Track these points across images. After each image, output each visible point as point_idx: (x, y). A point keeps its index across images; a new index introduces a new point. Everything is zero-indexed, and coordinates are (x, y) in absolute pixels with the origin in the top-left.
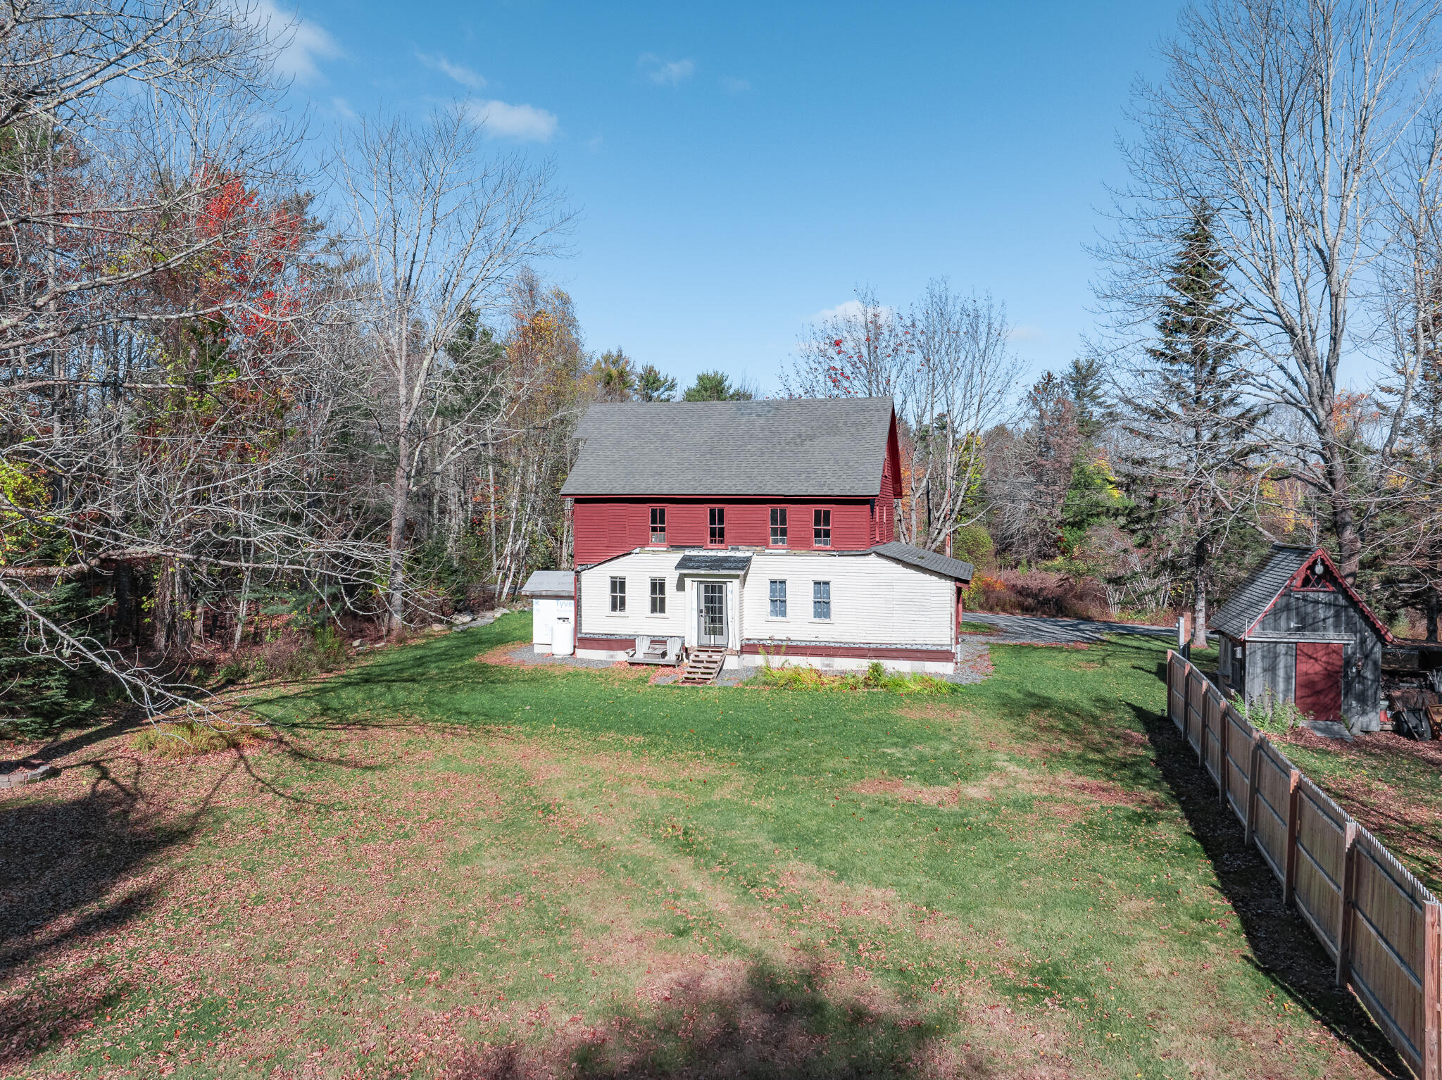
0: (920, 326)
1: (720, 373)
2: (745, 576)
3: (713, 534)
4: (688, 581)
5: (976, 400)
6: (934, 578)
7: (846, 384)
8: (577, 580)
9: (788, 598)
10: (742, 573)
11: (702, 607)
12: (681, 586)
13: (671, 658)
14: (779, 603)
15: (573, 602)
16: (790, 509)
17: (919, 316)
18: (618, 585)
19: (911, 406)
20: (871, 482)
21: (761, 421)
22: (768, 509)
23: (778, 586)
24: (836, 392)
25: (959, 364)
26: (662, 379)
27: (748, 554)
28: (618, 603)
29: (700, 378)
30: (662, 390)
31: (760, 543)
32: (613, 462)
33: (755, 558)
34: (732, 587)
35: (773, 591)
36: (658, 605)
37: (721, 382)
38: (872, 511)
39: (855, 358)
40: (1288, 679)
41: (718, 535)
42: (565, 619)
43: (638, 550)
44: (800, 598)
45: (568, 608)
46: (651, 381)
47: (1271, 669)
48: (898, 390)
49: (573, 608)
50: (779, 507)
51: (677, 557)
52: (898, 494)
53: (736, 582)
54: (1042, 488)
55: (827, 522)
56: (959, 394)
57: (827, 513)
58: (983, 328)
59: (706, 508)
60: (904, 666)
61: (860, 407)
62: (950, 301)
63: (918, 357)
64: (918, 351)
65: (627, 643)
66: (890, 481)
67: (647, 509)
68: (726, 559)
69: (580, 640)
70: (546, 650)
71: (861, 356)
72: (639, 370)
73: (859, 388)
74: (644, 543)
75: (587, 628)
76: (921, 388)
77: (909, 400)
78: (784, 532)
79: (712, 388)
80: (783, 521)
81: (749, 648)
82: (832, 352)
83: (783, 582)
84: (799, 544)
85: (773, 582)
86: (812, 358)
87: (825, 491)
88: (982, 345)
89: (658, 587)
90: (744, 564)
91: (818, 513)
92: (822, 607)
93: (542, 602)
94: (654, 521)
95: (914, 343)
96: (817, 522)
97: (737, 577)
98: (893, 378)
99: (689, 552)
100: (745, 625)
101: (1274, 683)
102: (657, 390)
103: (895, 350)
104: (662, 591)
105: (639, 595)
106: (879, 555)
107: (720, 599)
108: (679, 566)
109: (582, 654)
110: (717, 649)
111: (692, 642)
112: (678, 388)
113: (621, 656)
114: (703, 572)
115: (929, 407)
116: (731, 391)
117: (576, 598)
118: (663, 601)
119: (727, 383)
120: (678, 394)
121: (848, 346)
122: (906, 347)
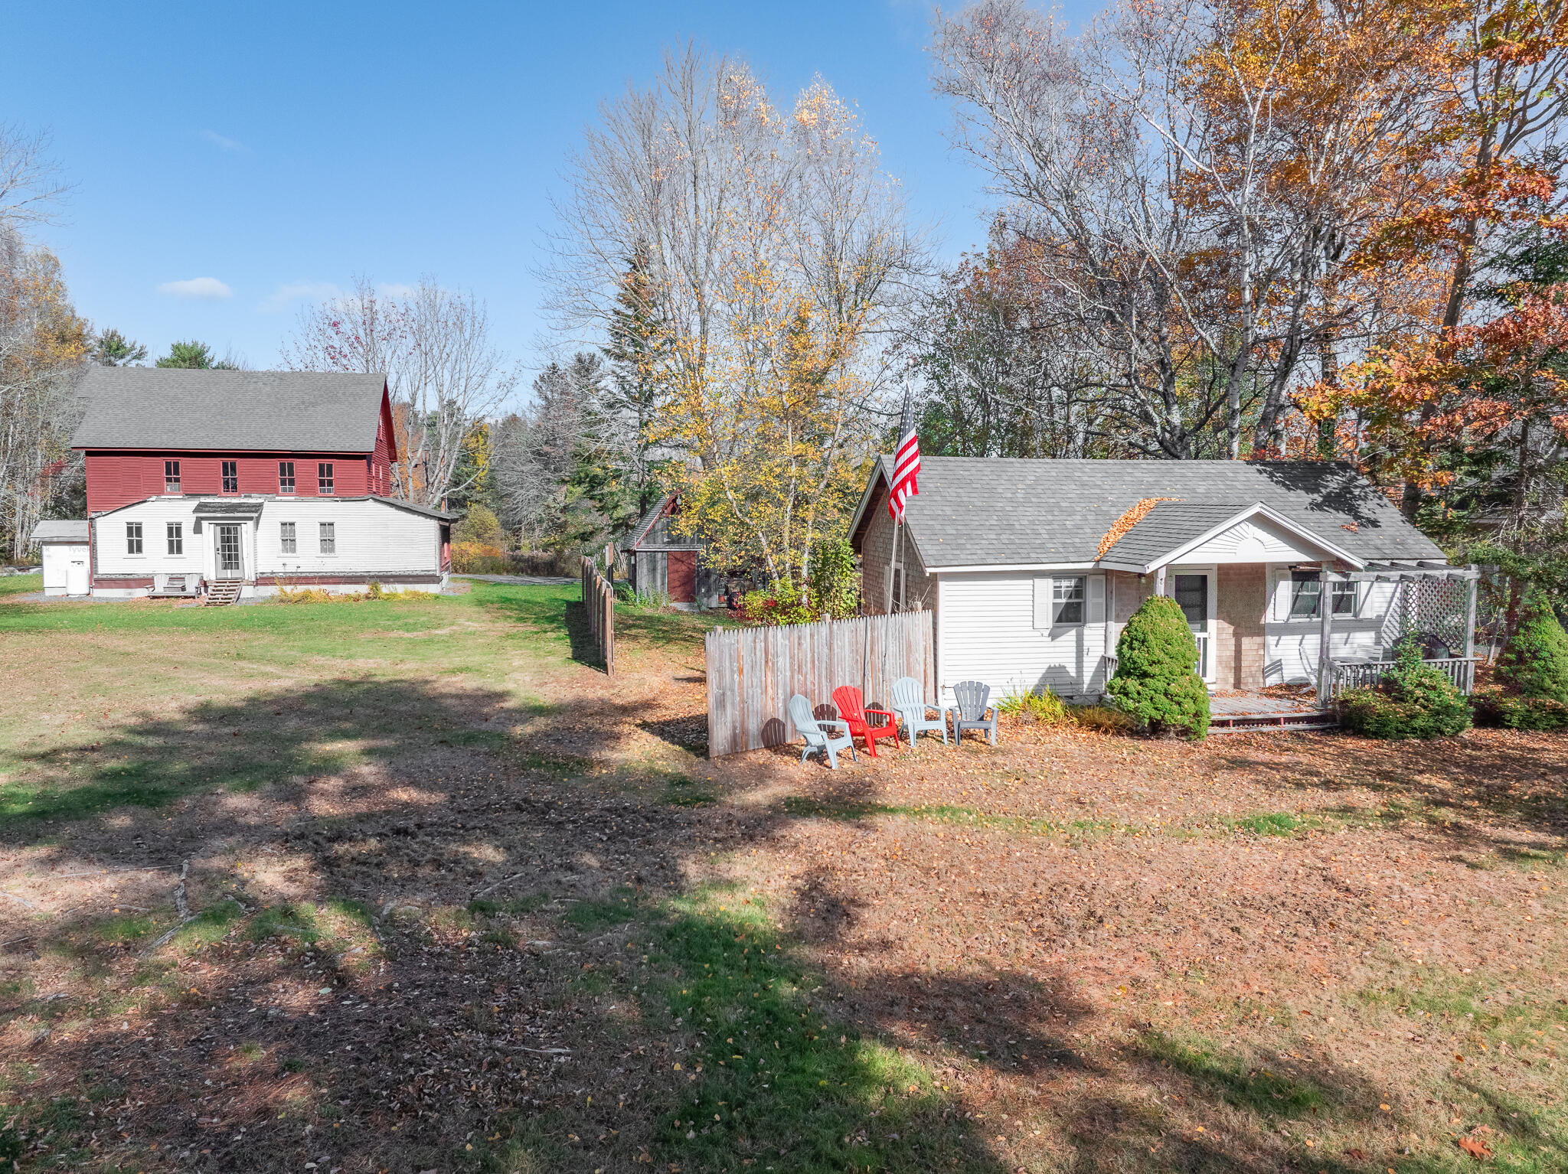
0: (413, 314)
1: (200, 344)
2: (258, 518)
3: (226, 483)
4: (205, 524)
5: (463, 382)
6: (421, 518)
7: (345, 362)
8: (92, 526)
9: (298, 538)
10: (255, 515)
11: (219, 545)
12: (198, 529)
13: (191, 590)
14: (289, 541)
15: (87, 548)
16: (297, 463)
17: (413, 306)
18: (134, 531)
19: (404, 383)
20: (367, 440)
21: (268, 389)
22: (277, 462)
23: (288, 526)
24: (335, 368)
25: (447, 350)
26: (128, 346)
27: (260, 501)
28: (135, 546)
29: (176, 348)
30: (128, 358)
31: (270, 490)
32: (124, 420)
33: (266, 504)
34: (247, 528)
35: (284, 532)
36: (175, 547)
37: (201, 353)
38: (369, 466)
39: (353, 339)
40: (663, 576)
41: (231, 486)
42: (79, 563)
43: (154, 498)
44: (308, 537)
45: (83, 552)
46: (113, 349)
47: (653, 570)
48: (392, 370)
49: (88, 553)
50: (287, 461)
51: (194, 503)
52: (393, 458)
53: (250, 523)
54: (549, 475)
55: (330, 474)
56: (447, 375)
57: (330, 467)
58: (468, 321)
59: (220, 461)
60: (400, 589)
61: (357, 380)
62: (439, 295)
63: (411, 341)
64: (410, 337)
65: (147, 581)
66: (385, 445)
67: (162, 461)
68: (240, 505)
69: (96, 580)
70: (60, 593)
71: (357, 338)
72: (99, 334)
73: (357, 366)
74: (160, 492)
75: (105, 568)
76: (413, 369)
77: (403, 378)
78: (292, 482)
79: (191, 358)
80: (291, 473)
81: (263, 580)
82: (331, 332)
83: (292, 524)
84: (306, 492)
85: (283, 524)
86: (312, 336)
87: (328, 448)
88: (467, 336)
89: (174, 531)
90: (258, 508)
91: (321, 466)
92: (328, 544)
93: (52, 548)
94: (168, 472)
95: (407, 329)
96: (322, 474)
97: (251, 519)
98: (387, 360)
99: (203, 500)
100: (259, 562)
101: (654, 580)
102: (122, 357)
103: (389, 334)
104: (179, 534)
105: (155, 539)
106: (376, 500)
107: (236, 539)
108: (195, 511)
109: (99, 593)
110: (236, 581)
111: (211, 575)
112: (149, 356)
113: (141, 593)
114: (219, 515)
115: (422, 385)
116: (214, 364)
117: (91, 543)
118: (179, 543)
119: (209, 355)
120: (149, 362)
121: (346, 327)
122: (399, 333)
